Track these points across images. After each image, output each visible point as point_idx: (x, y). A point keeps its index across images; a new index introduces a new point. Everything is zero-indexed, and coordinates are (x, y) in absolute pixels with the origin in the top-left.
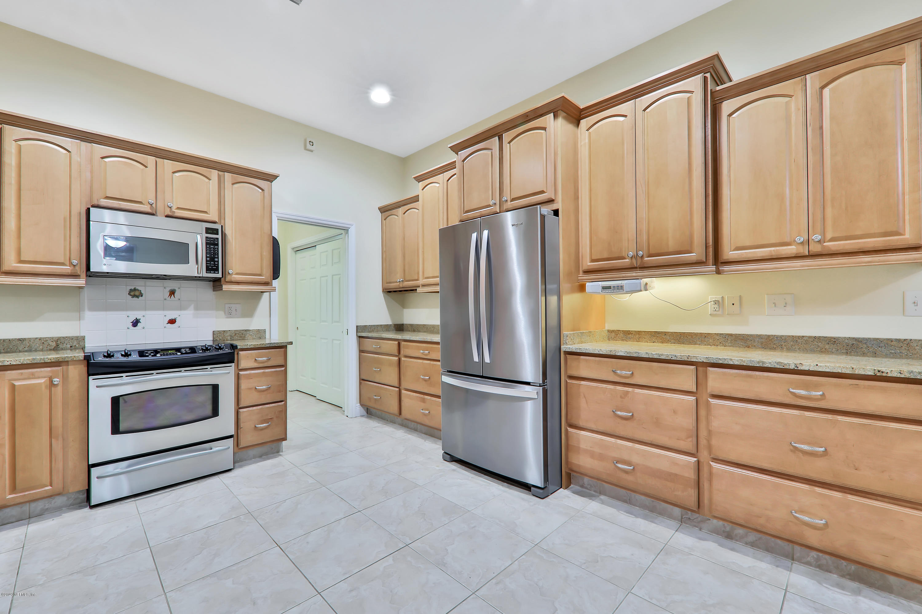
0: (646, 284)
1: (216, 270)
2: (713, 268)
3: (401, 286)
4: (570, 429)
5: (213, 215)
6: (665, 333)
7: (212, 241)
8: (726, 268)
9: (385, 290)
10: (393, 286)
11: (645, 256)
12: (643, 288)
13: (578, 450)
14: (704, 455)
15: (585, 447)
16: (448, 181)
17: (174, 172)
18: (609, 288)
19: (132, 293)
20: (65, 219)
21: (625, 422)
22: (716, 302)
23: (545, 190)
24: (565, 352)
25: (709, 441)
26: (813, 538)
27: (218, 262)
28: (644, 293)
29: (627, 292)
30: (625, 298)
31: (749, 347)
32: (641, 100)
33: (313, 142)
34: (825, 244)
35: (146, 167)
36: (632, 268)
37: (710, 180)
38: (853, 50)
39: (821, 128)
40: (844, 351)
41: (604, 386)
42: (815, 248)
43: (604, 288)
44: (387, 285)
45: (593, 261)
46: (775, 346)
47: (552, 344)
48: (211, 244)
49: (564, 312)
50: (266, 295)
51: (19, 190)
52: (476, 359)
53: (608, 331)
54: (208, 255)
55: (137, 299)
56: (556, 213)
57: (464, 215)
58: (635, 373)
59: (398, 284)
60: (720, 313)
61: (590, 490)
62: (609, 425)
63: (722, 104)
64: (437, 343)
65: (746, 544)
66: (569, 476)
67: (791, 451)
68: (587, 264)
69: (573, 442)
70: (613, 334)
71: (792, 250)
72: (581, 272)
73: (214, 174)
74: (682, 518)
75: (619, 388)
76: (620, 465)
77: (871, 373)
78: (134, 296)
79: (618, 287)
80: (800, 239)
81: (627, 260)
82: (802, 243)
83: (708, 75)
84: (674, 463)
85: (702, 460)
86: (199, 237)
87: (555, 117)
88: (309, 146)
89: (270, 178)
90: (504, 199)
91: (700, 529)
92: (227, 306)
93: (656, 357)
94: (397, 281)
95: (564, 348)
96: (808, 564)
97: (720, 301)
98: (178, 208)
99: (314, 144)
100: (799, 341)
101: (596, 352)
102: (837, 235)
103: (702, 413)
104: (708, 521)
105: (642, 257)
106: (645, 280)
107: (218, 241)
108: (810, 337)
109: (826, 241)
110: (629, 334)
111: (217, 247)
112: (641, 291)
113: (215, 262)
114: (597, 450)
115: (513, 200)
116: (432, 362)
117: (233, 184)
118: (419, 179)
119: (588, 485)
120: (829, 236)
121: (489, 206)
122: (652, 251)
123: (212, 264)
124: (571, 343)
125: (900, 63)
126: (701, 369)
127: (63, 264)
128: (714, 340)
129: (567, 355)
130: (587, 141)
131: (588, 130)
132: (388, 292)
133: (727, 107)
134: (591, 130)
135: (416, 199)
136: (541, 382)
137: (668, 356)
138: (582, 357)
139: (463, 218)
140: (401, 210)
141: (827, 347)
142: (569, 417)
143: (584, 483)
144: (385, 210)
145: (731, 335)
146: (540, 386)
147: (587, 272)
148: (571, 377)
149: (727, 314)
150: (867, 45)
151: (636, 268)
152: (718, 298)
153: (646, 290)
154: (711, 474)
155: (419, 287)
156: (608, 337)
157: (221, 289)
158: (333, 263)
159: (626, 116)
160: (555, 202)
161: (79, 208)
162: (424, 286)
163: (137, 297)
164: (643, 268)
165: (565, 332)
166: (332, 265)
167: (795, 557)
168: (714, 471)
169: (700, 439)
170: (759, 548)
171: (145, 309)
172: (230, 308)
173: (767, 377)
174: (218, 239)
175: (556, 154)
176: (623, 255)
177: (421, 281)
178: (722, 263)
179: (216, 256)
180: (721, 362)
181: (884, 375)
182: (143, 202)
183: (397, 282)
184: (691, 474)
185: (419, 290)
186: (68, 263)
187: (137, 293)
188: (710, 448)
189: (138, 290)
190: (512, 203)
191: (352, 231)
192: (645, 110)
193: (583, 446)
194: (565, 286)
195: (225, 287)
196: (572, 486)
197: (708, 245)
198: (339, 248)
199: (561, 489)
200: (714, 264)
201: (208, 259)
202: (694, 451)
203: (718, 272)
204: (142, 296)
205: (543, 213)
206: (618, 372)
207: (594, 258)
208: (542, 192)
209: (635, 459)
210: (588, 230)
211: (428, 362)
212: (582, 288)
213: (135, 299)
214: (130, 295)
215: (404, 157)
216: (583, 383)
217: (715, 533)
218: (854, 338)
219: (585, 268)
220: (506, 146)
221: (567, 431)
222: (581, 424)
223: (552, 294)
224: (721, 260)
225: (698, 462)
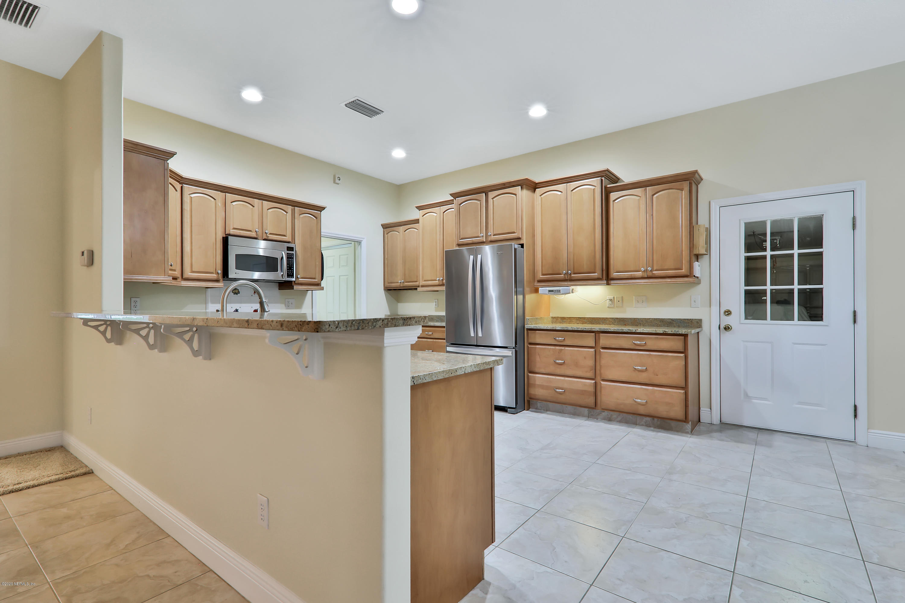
0: (573, 289)
1: (292, 276)
2: (605, 282)
3: (402, 285)
4: (530, 374)
5: (288, 238)
6: (584, 318)
7: (290, 256)
8: (612, 282)
9: (386, 289)
10: (394, 285)
11: (572, 273)
12: (571, 292)
13: (534, 385)
14: (598, 378)
15: (538, 384)
16: (444, 213)
17: (268, 209)
18: (552, 291)
19: (234, 292)
20: (213, 243)
21: (561, 366)
22: (611, 300)
23: (516, 232)
24: (527, 329)
25: (600, 371)
26: (642, 410)
27: (293, 270)
28: (571, 294)
29: (563, 294)
30: (562, 297)
31: (625, 325)
32: (570, 185)
33: (340, 177)
34: (653, 272)
35: (254, 207)
36: (565, 280)
37: (604, 235)
38: (665, 180)
39: (652, 215)
40: (667, 326)
41: (549, 347)
42: (650, 274)
43: (550, 291)
44: (389, 284)
45: (543, 275)
46: (637, 324)
47: (519, 325)
48: (290, 257)
49: (527, 305)
50: (310, 292)
51: (191, 226)
52: (472, 334)
53: (552, 317)
54: (288, 266)
55: (236, 295)
56: (522, 246)
57: (460, 240)
58: (566, 339)
59: (399, 284)
60: (612, 306)
61: (541, 410)
62: (551, 369)
63: (610, 194)
64: (444, 327)
65: (617, 422)
66: (529, 402)
67: (634, 371)
68: (541, 277)
69: (531, 382)
70: (555, 319)
71: (639, 274)
72: (536, 281)
73: (289, 208)
74: (589, 415)
75: (558, 348)
76: (558, 390)
77: (662, 332)
78: (235, 293)
79: (557, 290)
80: (642, 269)
81: (563, 275)
82: (644, 271)
83: (603, 178)
84: (585, 384)
85: (597, 381)
86: (283, 253)
87: (522, 188)
88: (337, 181)
89: (321, 209)
90: (489, 234)
91: (597, 419)
92: (287, 300)
93: (576, 329)
94: (399, 281)
95: (526, 326)
96: (643, 425)
97: (613, 299)
98: (270, 234)
99: (341, 179)
100: (648, 321)
101: (545, 328)
102: (658, 268)
103: (598, 357)
104: (601, 414)
105: (571, 274)
106: (572, 287)
107: (293, 256)
108: (653, 319)
109: (654, 270)
110: (564, 319)
111: (292, 260)
112: (570, 293)
113: (292, 270)
114: (545, 384)
115: (494, 235)
116: (434, 340)
117: (300, 215)
118: (420, 208)
119: (540, 407)
120: (655, 268)
121: (479, 237)
122: (576, 271)
123: (290, 272)
124: (530, 324)
125: (682, 190)
126: (597, 335)
127: (212, 273)
128: (609, 322)
129: (528, 331)
130: (540, 202)
131: (540, 196)
132: (389, 290)
133: (613, 196)
134: (542, 196)
135: (417, 221)
136: (514, 346)
137: (582, 328)
138: (537, 332)
139: (460, 243)
140: (402, 229)
141: (660, 324)
142: (529, 367)
143: (537, 407)
144: (385, 227)
145: (617, 318)
146: (513, 349)
147: (539, 281)
148: (531, 344)
149: (616, 307)
150: (670, 179)
151: (567, 280)
152: (611, 297)
153: (573, 293)
154: (601, 387)
155: (419, 286)
156: (552, 321)
157: (292, 288)
158: (341, 267)
159: (562, 192)
160: (522, 239)
161: (220, 236)
162: (422, 286)
163: (237, 294)
164: (571, 280)
165: (527, 317)
166: (340, 268)
167: (637, 423)
168: (602, 386)
169: (596, 371)
170: (623, 422)
171: (241, 303)
172: (288, 302)
173: (625, 337)
174: (293, 254)
175: (522, 211)
176: (561, 272)
177: (422, 283)
178: (610, 279)
179: (292, 266)
180: (606, 330)
181: (666, 332)
182: (252, 231)
183: (398, 283)
184: (592, 389)
185: (418, 289)
186: (214, 272)
187: (237, 291)
188: (601, 374)
189: (237, 289)
190: (494, 237)
191: (363, 244)
192: (572, 191)
193: (538, 382)
194: (527, 289)
195: (295, 287)
196: (530, 409)
197: (603, 269)
198: (348, 254)
199: (524, 411)
200: (606, 279)
201: (288, 268)
202: (594, 378)
203: (608, 284)
204: (239, 293)
205: (515, 247)
206: (557, 338)
207: (544, 273)
208: (514, 233)
209: (566, 386)
210: (540, 256)
211: (432, 340)
212: (536, 291)
213: (235, 295)
214: (233, 293)
215: (398, 184)
216: (537, 346)
217: (604, 420)
218: (671, 319)
219: (538, 279)
220: (490, 201)
221: (528, 376)
222: (537, 370)
223: (521, 294)
224: (610, 278)
225: (596, 382)
